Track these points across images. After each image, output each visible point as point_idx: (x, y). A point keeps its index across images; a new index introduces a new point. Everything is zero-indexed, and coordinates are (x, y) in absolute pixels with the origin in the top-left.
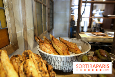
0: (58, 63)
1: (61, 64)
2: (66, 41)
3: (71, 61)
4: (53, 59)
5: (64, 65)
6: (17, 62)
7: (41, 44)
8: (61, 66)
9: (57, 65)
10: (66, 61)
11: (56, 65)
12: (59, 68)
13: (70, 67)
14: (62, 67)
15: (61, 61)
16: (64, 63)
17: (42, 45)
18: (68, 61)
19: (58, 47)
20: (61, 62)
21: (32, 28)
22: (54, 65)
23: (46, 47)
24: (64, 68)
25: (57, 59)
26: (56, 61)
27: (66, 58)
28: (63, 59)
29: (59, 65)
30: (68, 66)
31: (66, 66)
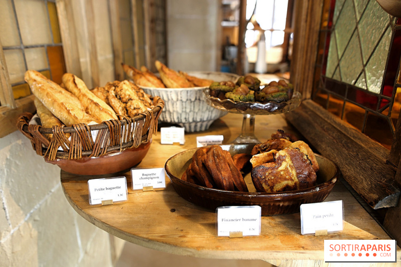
0: (173, 105)
1: (178, 107)
2: (192, 77)
3: (196, 99)
5: (184, 110)
6: (101, 92)
7: (138, 76)
8: (177, 112)
9: (171, 110)
10: (187, 100)
11: (169, 111)
12: (174, 117)
13: (195, 114)
14: (181, 115)
15: (177, 101)
16: (184, 104)
17: (141, 77)
18: (190, 100)
19: (172, 81)
20: (179, 103)
21: (110, 56)
23: (149, 81)
24: (183, 116)
25: (169, 96)
26: (169, 100)
27: (185, 93)
28: (181, 94)
29: (174, 111)
30: (190, 111)
31: (188, 110)
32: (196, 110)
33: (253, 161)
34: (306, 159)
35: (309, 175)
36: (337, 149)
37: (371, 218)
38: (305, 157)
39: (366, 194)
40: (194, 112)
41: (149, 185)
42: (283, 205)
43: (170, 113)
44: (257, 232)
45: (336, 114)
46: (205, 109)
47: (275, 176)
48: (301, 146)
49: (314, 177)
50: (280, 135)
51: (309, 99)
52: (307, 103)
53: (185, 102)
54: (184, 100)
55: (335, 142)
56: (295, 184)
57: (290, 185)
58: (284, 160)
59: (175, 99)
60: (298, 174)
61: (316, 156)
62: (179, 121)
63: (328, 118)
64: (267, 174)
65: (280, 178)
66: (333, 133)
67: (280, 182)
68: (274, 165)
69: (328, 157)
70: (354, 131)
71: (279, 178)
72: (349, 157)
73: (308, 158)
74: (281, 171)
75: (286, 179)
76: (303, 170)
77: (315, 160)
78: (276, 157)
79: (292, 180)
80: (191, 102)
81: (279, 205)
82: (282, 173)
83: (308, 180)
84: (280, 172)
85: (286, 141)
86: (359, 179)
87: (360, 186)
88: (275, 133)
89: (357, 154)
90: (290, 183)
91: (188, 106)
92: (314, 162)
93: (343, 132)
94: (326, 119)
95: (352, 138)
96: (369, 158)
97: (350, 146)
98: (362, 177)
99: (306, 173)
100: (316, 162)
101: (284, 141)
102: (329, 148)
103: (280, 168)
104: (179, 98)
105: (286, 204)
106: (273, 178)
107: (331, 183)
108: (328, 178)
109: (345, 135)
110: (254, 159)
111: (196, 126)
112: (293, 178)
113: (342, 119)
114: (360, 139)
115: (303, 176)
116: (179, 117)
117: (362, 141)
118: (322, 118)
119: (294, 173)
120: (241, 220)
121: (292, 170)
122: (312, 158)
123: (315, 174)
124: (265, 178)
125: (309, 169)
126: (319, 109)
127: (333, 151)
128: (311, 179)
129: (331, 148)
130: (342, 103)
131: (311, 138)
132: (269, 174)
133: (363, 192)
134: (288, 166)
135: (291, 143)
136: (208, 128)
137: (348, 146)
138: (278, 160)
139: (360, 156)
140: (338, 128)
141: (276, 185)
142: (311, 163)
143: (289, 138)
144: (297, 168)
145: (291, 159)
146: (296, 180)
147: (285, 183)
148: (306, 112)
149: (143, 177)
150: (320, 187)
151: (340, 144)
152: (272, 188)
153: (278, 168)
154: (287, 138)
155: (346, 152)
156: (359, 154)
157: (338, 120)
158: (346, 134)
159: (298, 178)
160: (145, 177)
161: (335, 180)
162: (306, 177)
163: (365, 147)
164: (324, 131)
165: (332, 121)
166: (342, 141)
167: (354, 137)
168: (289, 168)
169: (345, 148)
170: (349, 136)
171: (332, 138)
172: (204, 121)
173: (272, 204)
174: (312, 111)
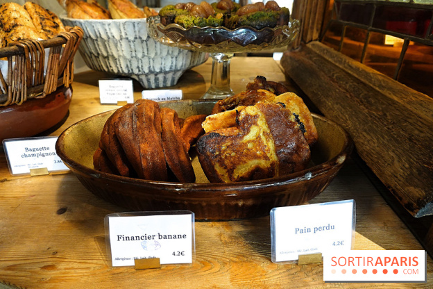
0: (116, 46)
1: (124, 50)
3: (149, 37)
4: (98, 35)
5: (134, 54)
8: (125, 58)
9: (116, 56)
10: (136, 38)
11: (113, 56)
12: (122, 66)
13: (151, 60)
14: (130, 61)
15: (121, 39)
16: (132, 44)
18: (140, 38)
20: (124, 43)
22: (107, 57)
23: (85, 12)
24: (134, 64)
25: (108, 31)
26: (109, 38)
27: (131, 26)
28: (124, 28)
29: (119, 56)
30: (143, 56)
31: (140, 55)
32: (152, 55)
33: (206, 126)
34: (293, 121)
35: (297, 149)
36: (351, 108)
37: (403, 225)
38: (292, 118)
39: (399, 187)
40: (149, 58)
41: (40, 167)
42: (243, 205)
43: (115, 59)
44: (188, 258)
45: (354, 57)
46: (165, 53)
47: (237, 152)
48: (291, 102)
49: (305, 153)
50: (260, 84)
51: (316, 40)
52: (313, 45)
53: (134, 41)
54: (131, 38)
55: (349, 96)
56: (273, 164)
57: (261, 166)
58: (255, 123)
59: (117, 37)
60: (277, 148)
61: (313, 117)
62: (129, 71)
63: (340, 62)
64: (224, 148)
65: (246, 155)
66: (347, 83)
67: (245, 162)
68: (236, 131)
69: (335, 120)
70: (380, 78)
71: (243, 154)
72: (370, 119)
73: (298, 121)
74: (249, 142)
75: (256, 157)
76: (287, 141)
77: (312, 123)
78: (240, 118)
79: (266, 158)
80: (142, 41)
81: (237, 205)
82: (250, 146)
83: (295, 157)
84: (245, 144)
85: (267, 93)
86: (387, 157)
87: (388, 171)
88: (253, 82)
89: (385, 114)
90: (263, 163)
91: (139, 49)
92: (309, 127)
93: (363, 80)
94: (337, 64)
95: (377, 89)
96: (406, 121)
97: (373, 101)
98: (392, 154)
99: (292, 145)
100: (313, 127)
101: (263, 94)
102: (338, 106)
103: (247, 138)
104: (124, 36)
105: (250, 202)
106: (233, 154)
107: (335, 164)
108: (332, 155)
109: (365, 84)
110: (209, 122)
111: (156, 80)
112: (269, 155)
113: (361, 62)
114: (390, 89)
115: (287, 151)
116: (129, 65)
117: (395, 93)
118: (331, 63)
119: (271, 145)
120: (156, 238)
121: (268, 141)
122: (308, 121)
123: (308, 147)
124: (220, 154)
125: (298, 140)
126: (328, 51)
127: (343, 110)
128: (300, 157)
129: (341, 105)
130: (363, 45)
131: (313, 92)
132: (228, 147)
133: (392, 183)
134: (261, 134)
135: (275, 96)
136: (175, 83)
137: (369, 102)
138: (244, 124)
139: (389, 118)
140: (355, 75)
141: (239, 167)
142: (302, 128)
143: (274, 89)
144: (275, 138)
145: (267, 121)
146: (274, 158)
147: (253, 163)
148: (311, 59)
149: (28, 153)
150: (313, 172)
151: (356, 99)
152: (230, 172)
153: (242, 138)
154: (271, 90)
155: (366, 111)
156: (388, 114)
157: (356, 63)
158: (367, 82)
159: (277, 155)
160: (33, 153)
161: (342, 159)
162: (290, 154)
163: (400, 101)
164: (333, 81)
165: (346, 65)
166: (359, 95)
167: (380, 86)
168: (263, 138)
169: (364, 105)
170: (371, 85)
171: (345, 91)
172: (166, 73)
173: (223, 204)
174: (319, 56)
